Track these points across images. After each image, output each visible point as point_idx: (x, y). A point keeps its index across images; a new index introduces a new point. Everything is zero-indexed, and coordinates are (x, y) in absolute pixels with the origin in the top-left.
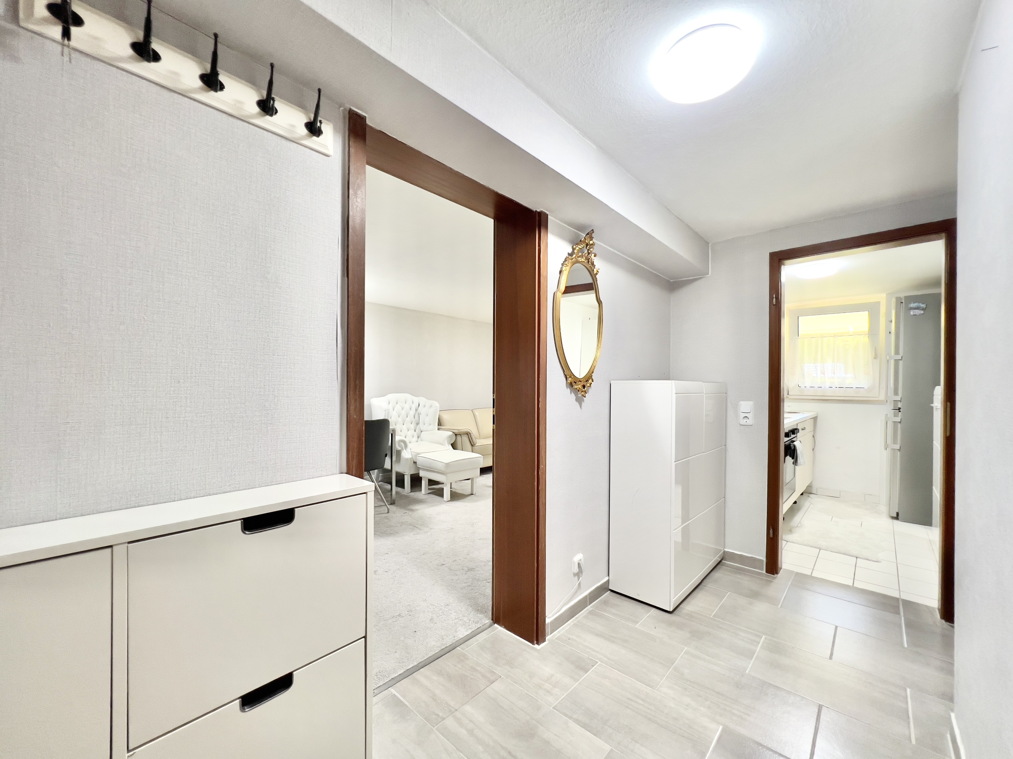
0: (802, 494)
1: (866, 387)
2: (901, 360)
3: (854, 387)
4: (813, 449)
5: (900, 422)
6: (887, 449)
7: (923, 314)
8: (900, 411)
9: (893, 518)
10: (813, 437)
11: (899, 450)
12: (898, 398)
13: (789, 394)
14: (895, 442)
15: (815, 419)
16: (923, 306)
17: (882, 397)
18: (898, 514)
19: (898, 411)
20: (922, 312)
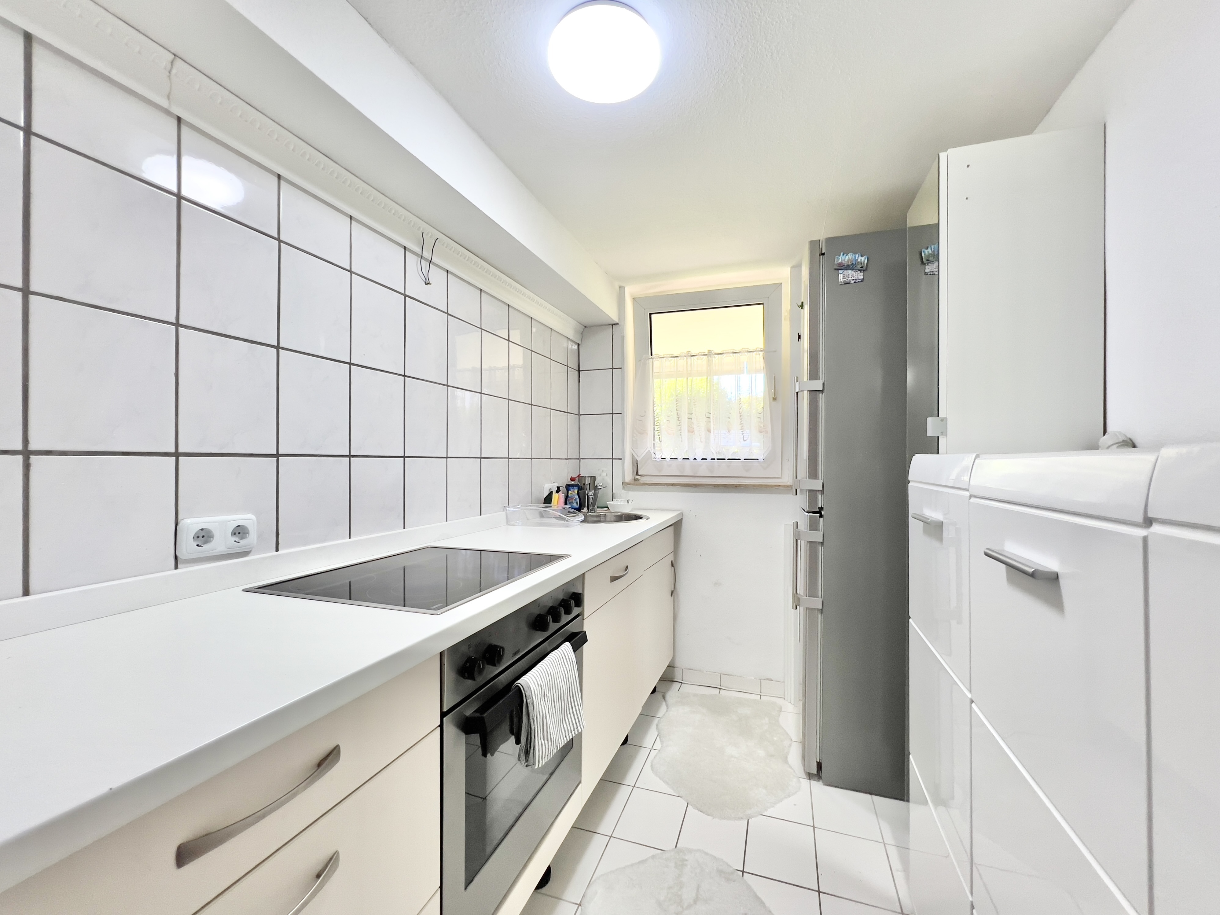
0: (654, 691)
1: (761, 457)
2: (822, 391)
3: (742, 458)
4: (672, 593)
5: (822, 543)
6: (798, 607)
7: (862, 280)
8: (821, 516)
9: (810, 776)
10: (672, 565)
11: (822, 611)
12: (817, 485)
13: (639, 474)
14: (812, 593)
15: (677, 526)
16: (863, 259)
17: (787, 479)
18: (819, 766)
19: (818, 515)
20: (860, 276)
